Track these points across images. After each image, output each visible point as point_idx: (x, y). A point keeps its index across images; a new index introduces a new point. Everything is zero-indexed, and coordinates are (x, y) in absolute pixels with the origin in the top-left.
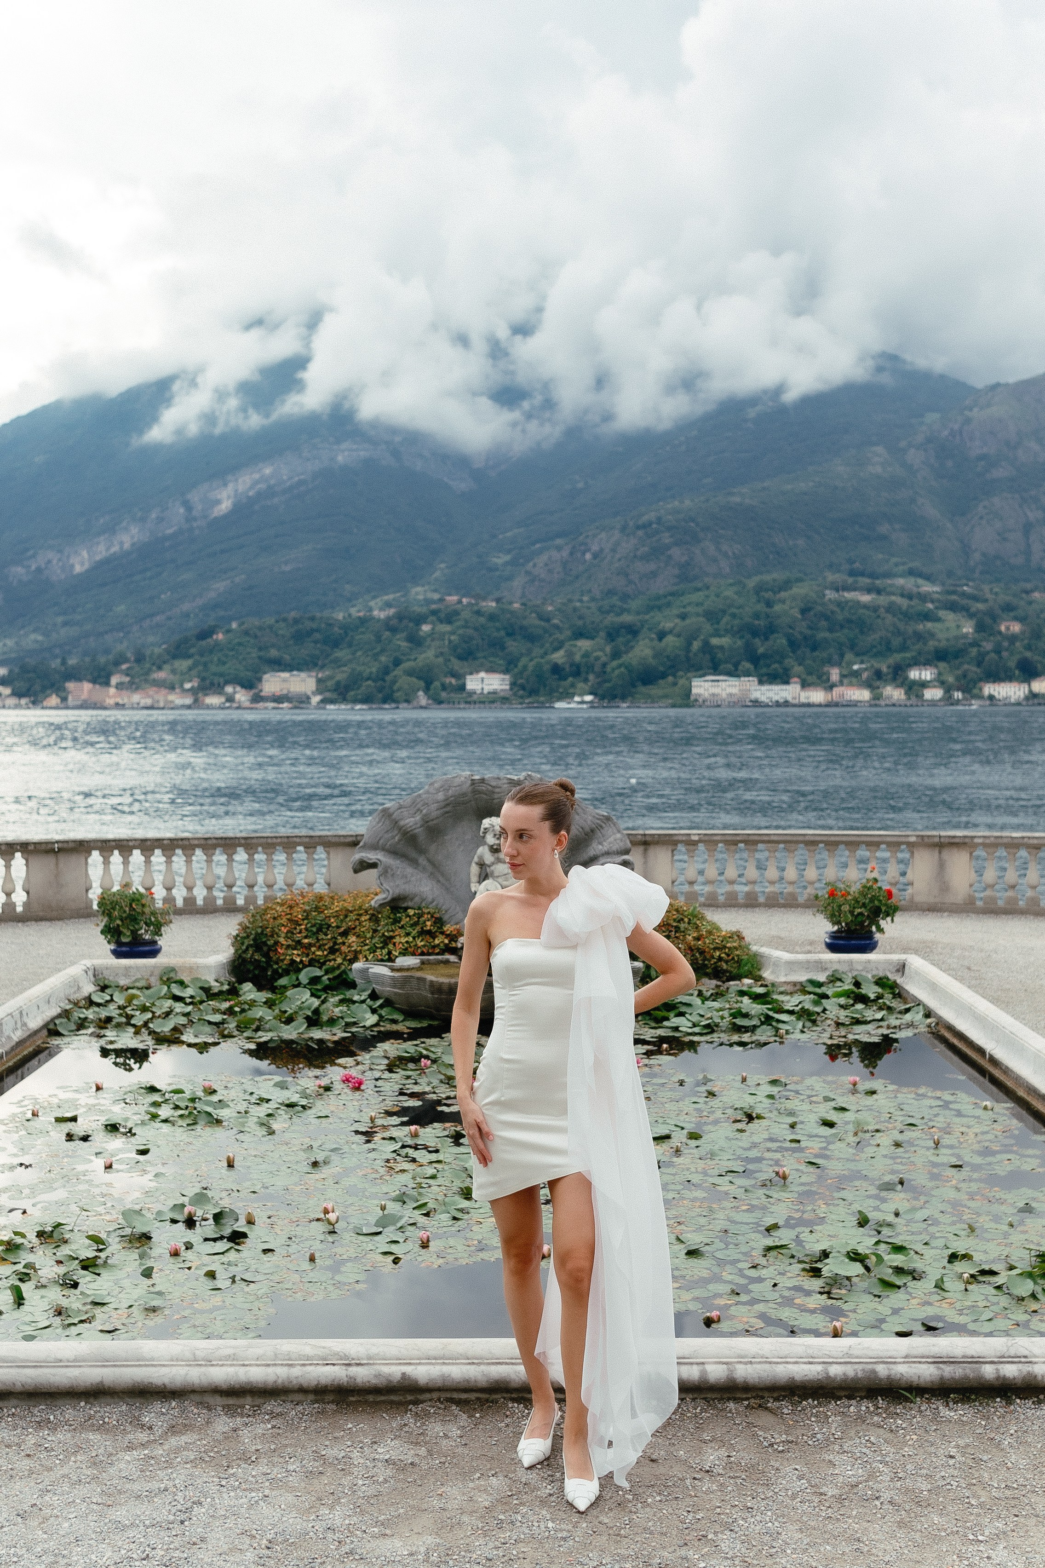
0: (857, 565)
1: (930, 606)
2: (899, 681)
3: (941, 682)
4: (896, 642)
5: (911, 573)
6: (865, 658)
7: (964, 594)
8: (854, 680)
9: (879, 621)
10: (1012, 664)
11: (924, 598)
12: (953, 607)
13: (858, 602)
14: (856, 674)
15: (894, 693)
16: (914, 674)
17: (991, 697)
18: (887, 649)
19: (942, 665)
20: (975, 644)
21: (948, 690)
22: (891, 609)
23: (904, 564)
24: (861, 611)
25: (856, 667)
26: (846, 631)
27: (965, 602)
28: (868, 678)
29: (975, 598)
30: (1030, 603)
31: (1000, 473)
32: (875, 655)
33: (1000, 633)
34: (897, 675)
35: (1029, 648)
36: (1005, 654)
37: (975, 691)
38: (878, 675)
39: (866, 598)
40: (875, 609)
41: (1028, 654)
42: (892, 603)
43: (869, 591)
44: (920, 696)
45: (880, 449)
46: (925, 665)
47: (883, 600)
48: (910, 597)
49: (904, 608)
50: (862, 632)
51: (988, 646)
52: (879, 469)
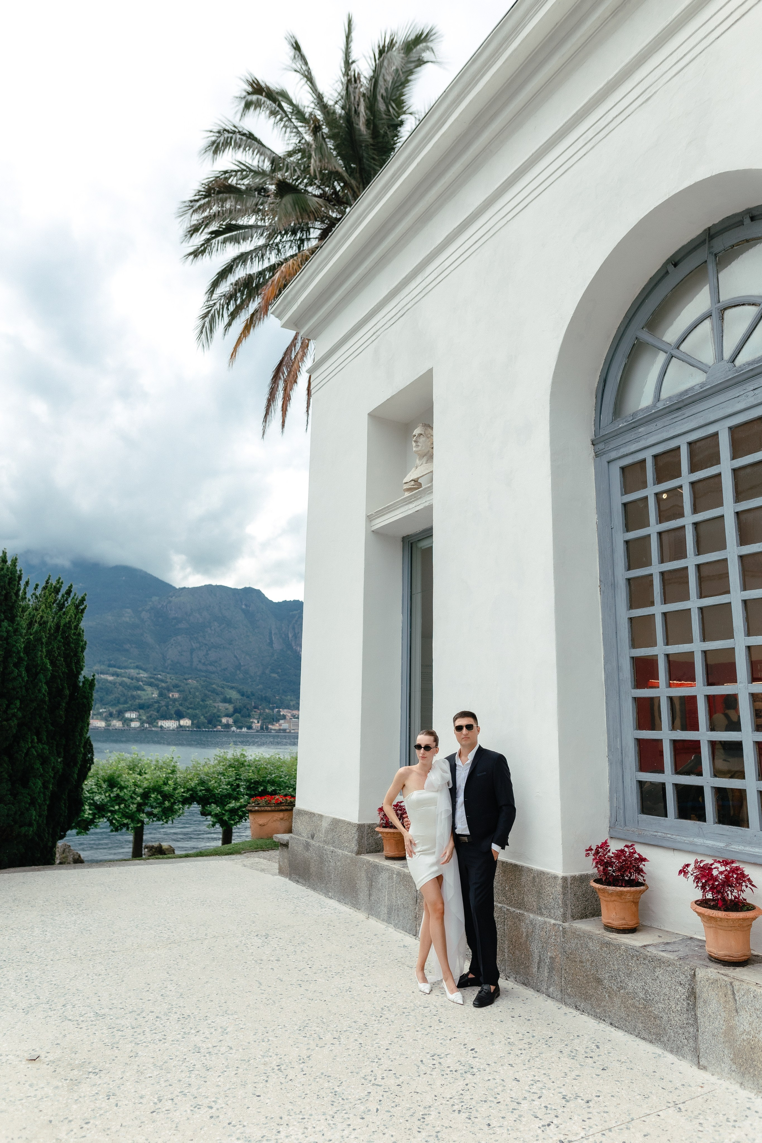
0: (112, 662)
1: (141, 683)
2: (120, 718)
3: (139, 719)
4: (122, 700)
5: (137, 667)
6: (107, 706)
7: (157, 679)
8: (99, 717)
9: (116, 689)
10: (173, 712)
11: (138, 680)
12: (151, 684)
13: (107, 680)
14: (100, 714)
15: (117, 724)
16: (128, 715)
17: (161, 727)
18: (118, 702)
19: (141, 711)
20: (157, 702)
21: (142, 723)
22: (122, 684)
23: (134, 663)
24: (108, 684)
25: (101, 711)
26: (99, 693)
27: (156, 682)
28: (106, 716)
29: (162, 681)
30: (187, 684)
31: (182, 626)
32: (112, 705)
33: (169, 697)
34: (120, 716)
35: (181, 705)
36: (170, 707)
37: (155, 724)
38: (111, 715)
39: (111, 678)
40: (115, 684)
41: (180, 708)
42: (124, 681)
43: (113, 675)
44: (128, 725)
45: (129, 610)
46: (133, 711)
47: (119, 679)
48: (132, 679)
49: (128, 684)
50: (107, 694)
51: (163, 703)
52: (128, 619)
